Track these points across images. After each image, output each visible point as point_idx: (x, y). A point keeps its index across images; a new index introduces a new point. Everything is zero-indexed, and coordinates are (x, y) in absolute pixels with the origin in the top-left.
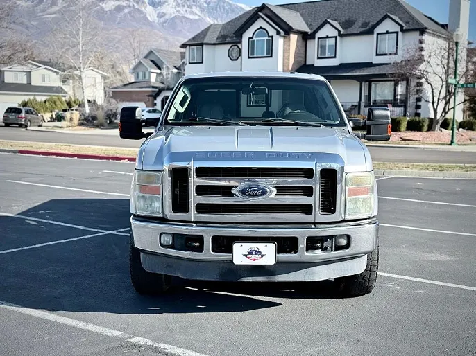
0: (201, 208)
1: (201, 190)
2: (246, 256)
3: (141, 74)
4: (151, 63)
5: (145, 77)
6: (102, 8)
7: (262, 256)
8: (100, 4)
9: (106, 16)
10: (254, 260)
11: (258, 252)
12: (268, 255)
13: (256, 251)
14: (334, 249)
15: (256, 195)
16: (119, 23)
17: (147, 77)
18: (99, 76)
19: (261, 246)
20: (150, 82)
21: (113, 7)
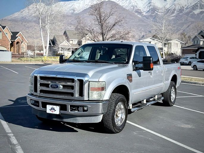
0: (41, 91)
1: (41, 85)
2: (50, 110)
3: (196, 42)
4: (201, 36)
5: (198, 43)
6: (194, 13)
7: (55, 111)
8: (193, 11)
9: (195, 16)
10: (53, 112)
11: (54, 109)
12: (57, 110)
13: (53, 109)
14: (82, 111)
15: (55, 88)
16: (201, 19)
17: (199, 43)
18: (179, 43)
19: (55, 107)
20: (200, 45)
21: (199, 12)
